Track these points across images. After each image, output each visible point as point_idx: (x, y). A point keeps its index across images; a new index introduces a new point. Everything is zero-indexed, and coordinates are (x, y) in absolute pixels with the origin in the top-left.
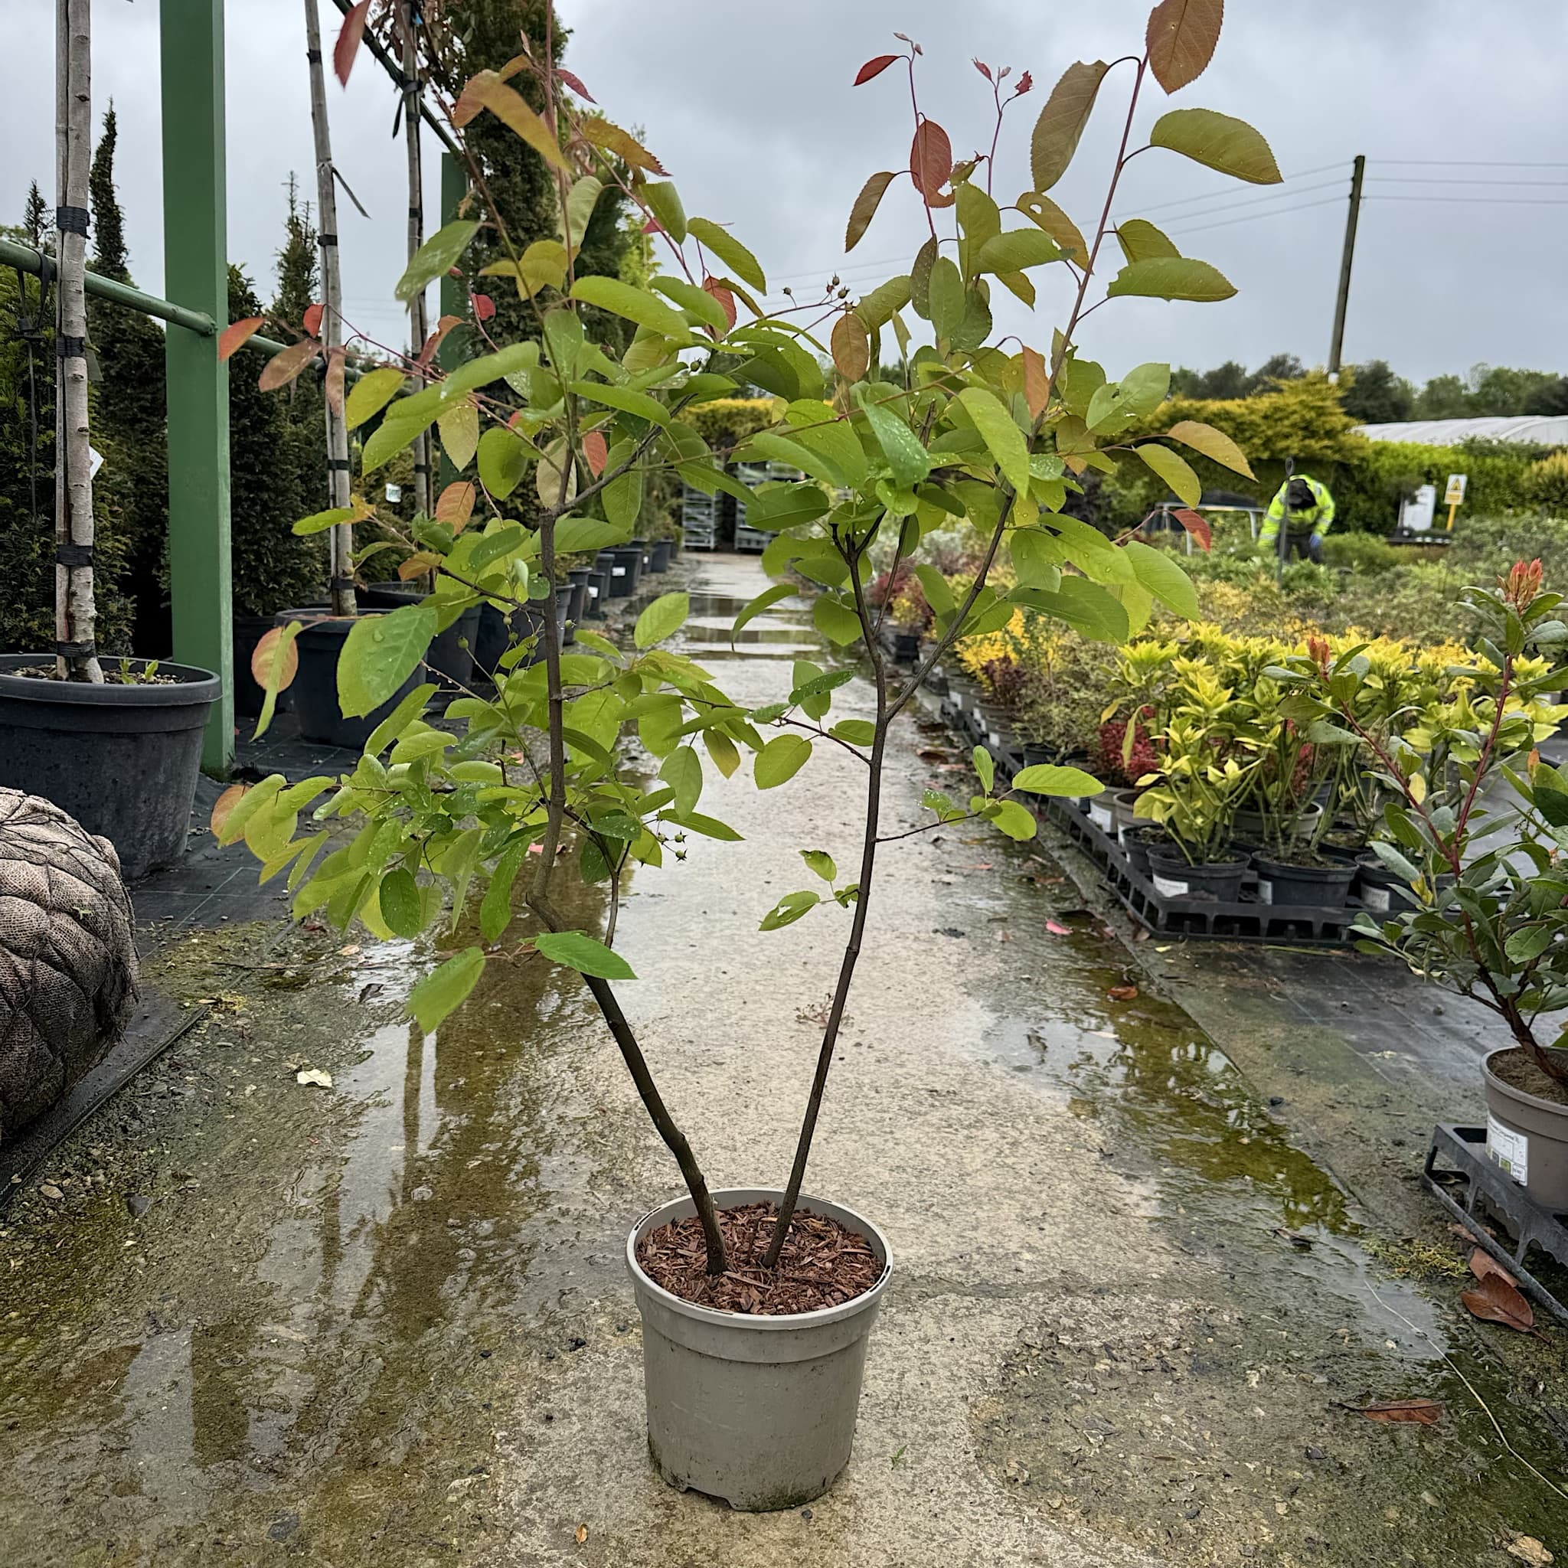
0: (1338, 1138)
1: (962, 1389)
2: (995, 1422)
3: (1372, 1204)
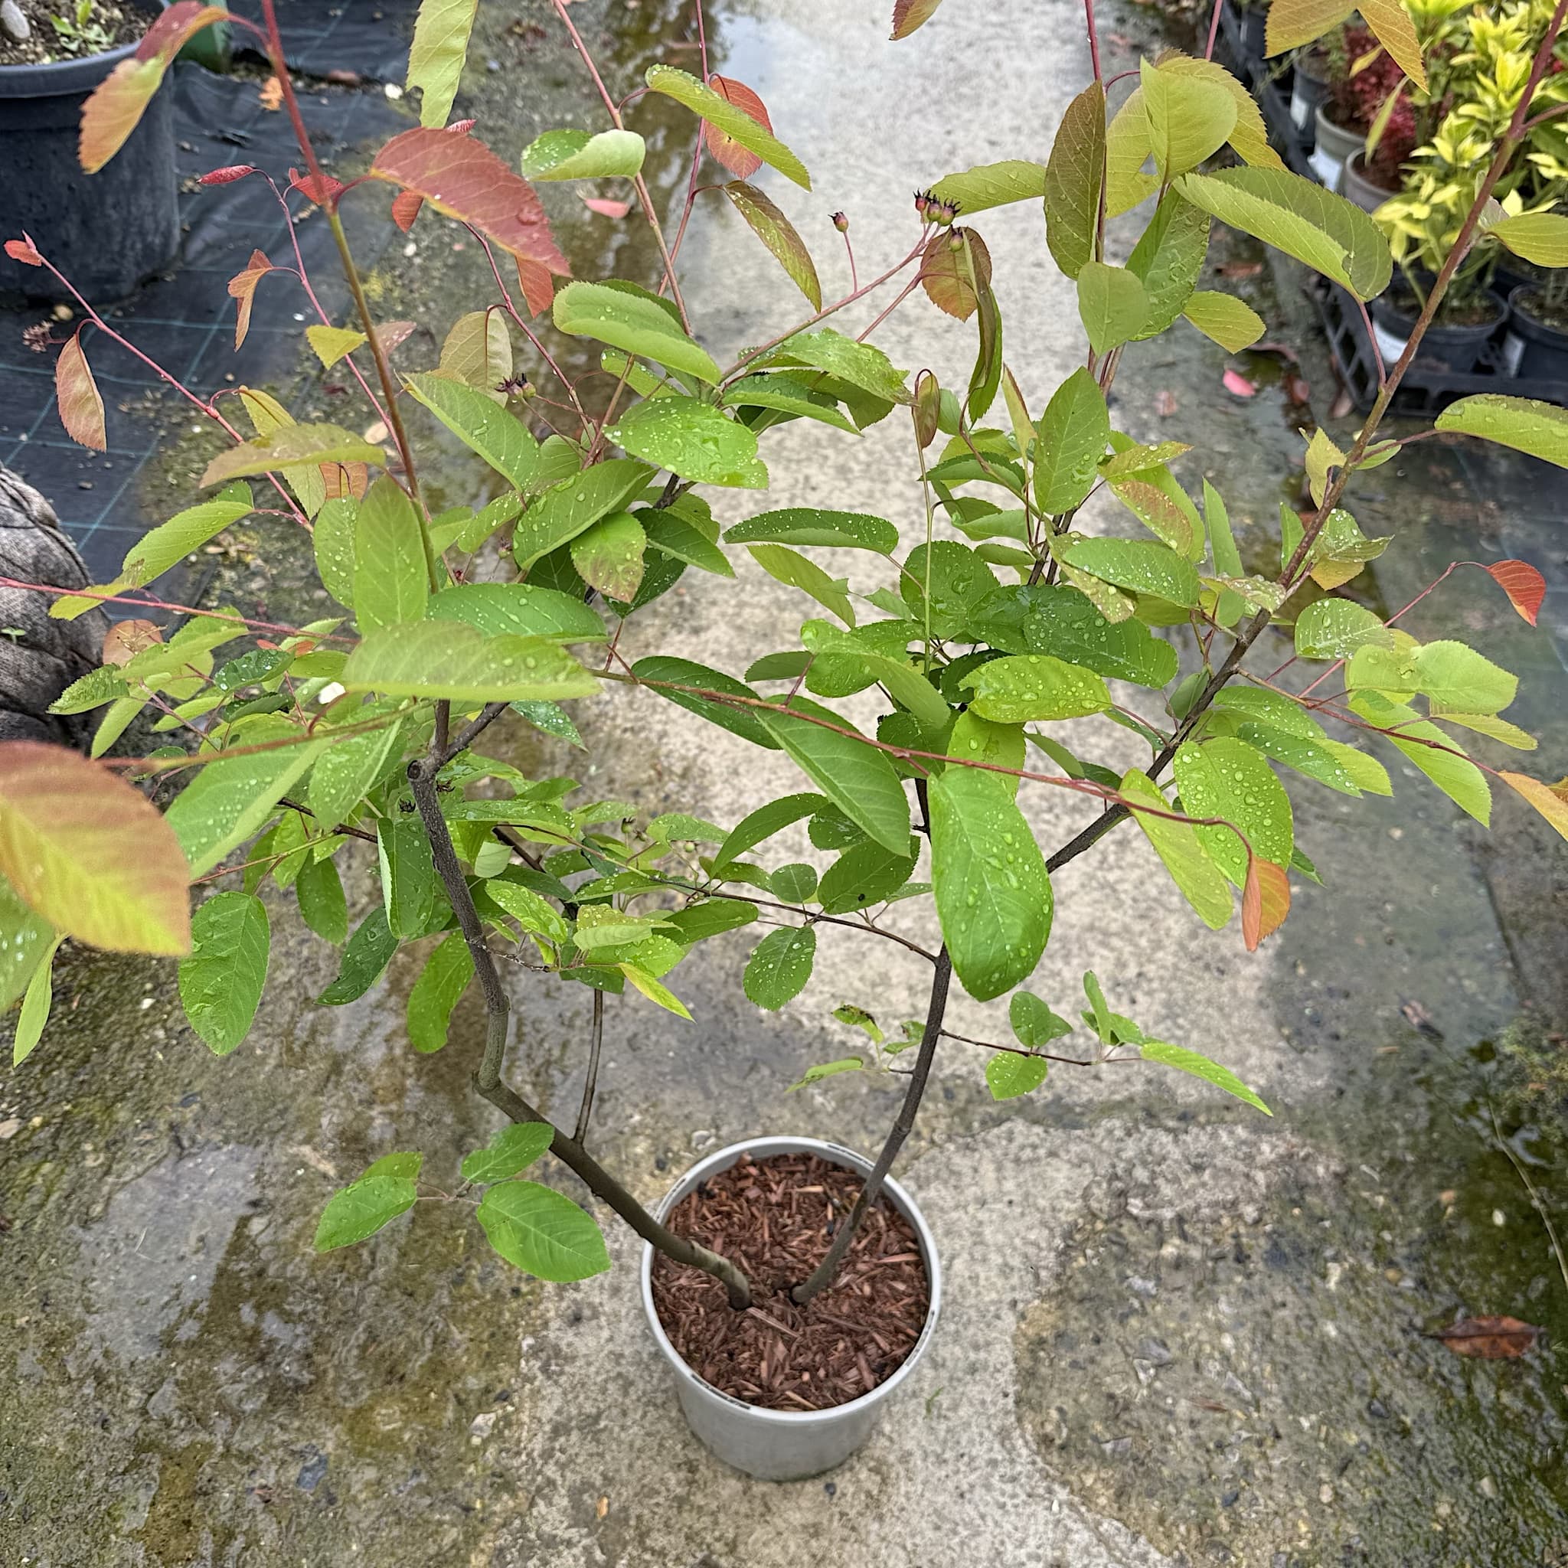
0: (1509, 841)
1: (1013, 1289)
2: (1042, 1342)
3: (1528, 967)
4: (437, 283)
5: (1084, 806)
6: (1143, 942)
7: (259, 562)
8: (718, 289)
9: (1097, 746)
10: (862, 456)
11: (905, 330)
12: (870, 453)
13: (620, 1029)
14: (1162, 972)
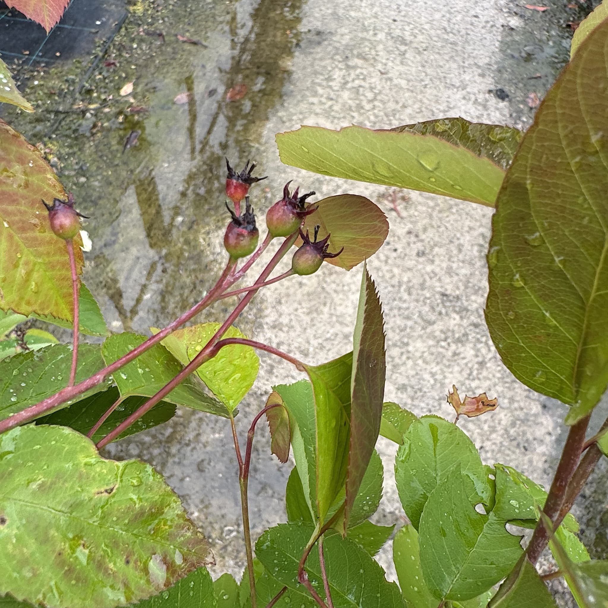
4: (171, 7)
5: (464, 339)
6: (486, 427)
7: (56, 159)
8: (311, 19)
9: (475, 302)
10: (372, 118)
11: (403, 48)
12: (376, 116)
13: (195, 456)
14: (494, 447)
